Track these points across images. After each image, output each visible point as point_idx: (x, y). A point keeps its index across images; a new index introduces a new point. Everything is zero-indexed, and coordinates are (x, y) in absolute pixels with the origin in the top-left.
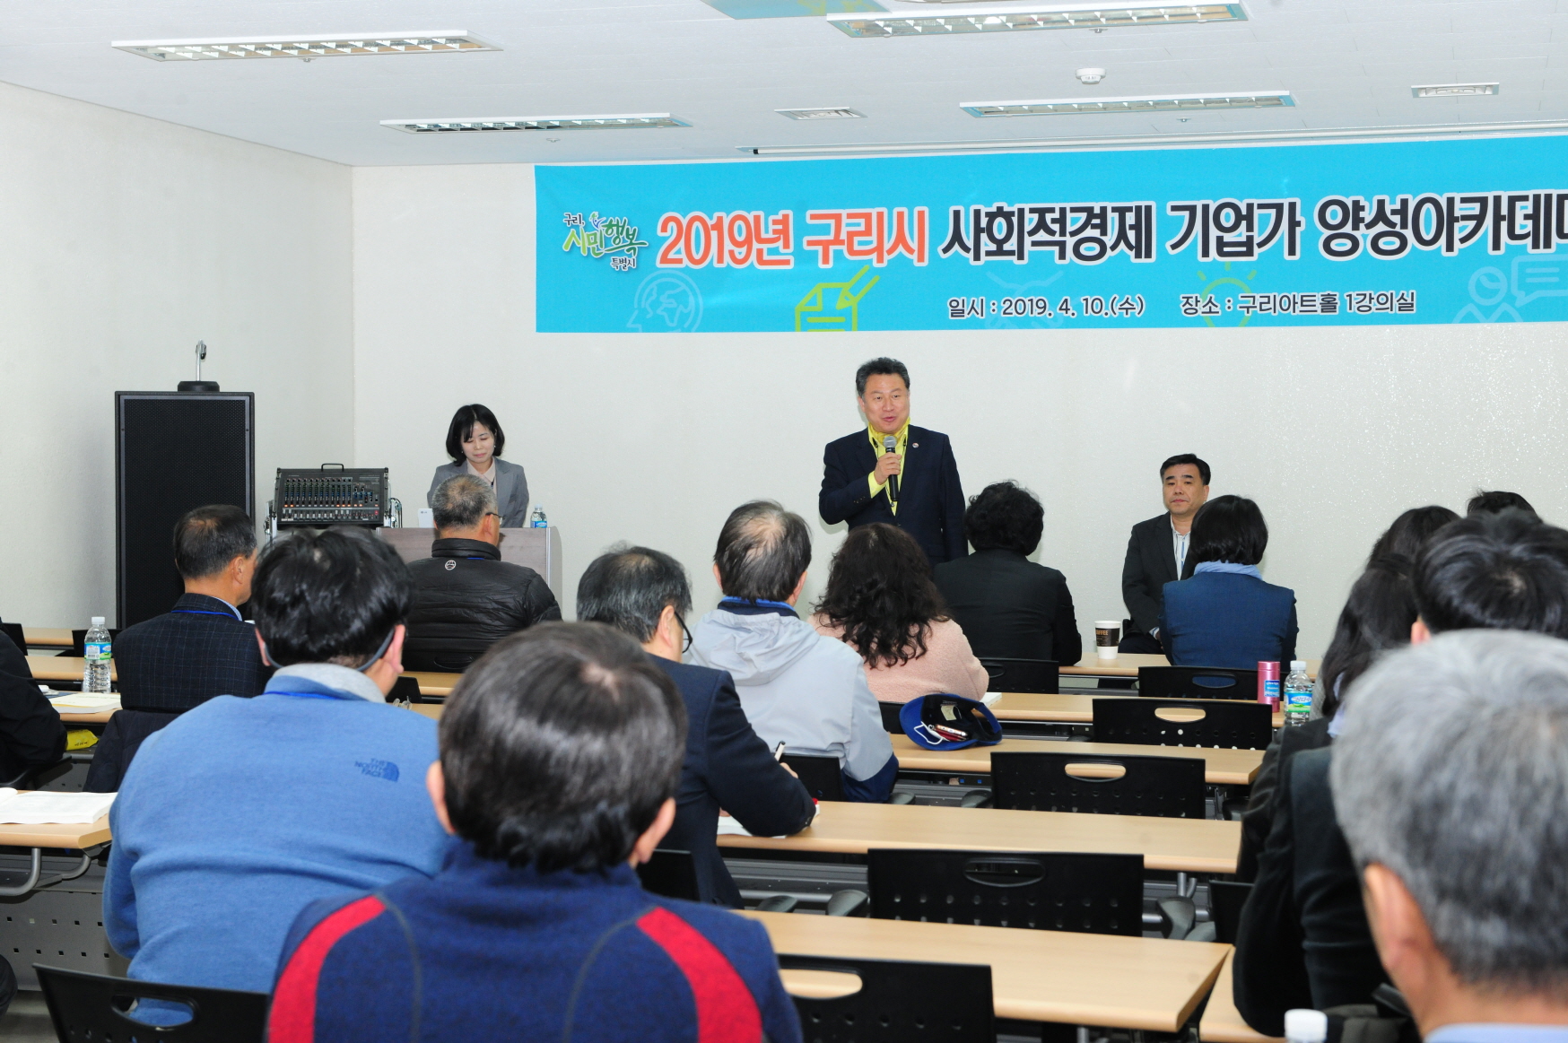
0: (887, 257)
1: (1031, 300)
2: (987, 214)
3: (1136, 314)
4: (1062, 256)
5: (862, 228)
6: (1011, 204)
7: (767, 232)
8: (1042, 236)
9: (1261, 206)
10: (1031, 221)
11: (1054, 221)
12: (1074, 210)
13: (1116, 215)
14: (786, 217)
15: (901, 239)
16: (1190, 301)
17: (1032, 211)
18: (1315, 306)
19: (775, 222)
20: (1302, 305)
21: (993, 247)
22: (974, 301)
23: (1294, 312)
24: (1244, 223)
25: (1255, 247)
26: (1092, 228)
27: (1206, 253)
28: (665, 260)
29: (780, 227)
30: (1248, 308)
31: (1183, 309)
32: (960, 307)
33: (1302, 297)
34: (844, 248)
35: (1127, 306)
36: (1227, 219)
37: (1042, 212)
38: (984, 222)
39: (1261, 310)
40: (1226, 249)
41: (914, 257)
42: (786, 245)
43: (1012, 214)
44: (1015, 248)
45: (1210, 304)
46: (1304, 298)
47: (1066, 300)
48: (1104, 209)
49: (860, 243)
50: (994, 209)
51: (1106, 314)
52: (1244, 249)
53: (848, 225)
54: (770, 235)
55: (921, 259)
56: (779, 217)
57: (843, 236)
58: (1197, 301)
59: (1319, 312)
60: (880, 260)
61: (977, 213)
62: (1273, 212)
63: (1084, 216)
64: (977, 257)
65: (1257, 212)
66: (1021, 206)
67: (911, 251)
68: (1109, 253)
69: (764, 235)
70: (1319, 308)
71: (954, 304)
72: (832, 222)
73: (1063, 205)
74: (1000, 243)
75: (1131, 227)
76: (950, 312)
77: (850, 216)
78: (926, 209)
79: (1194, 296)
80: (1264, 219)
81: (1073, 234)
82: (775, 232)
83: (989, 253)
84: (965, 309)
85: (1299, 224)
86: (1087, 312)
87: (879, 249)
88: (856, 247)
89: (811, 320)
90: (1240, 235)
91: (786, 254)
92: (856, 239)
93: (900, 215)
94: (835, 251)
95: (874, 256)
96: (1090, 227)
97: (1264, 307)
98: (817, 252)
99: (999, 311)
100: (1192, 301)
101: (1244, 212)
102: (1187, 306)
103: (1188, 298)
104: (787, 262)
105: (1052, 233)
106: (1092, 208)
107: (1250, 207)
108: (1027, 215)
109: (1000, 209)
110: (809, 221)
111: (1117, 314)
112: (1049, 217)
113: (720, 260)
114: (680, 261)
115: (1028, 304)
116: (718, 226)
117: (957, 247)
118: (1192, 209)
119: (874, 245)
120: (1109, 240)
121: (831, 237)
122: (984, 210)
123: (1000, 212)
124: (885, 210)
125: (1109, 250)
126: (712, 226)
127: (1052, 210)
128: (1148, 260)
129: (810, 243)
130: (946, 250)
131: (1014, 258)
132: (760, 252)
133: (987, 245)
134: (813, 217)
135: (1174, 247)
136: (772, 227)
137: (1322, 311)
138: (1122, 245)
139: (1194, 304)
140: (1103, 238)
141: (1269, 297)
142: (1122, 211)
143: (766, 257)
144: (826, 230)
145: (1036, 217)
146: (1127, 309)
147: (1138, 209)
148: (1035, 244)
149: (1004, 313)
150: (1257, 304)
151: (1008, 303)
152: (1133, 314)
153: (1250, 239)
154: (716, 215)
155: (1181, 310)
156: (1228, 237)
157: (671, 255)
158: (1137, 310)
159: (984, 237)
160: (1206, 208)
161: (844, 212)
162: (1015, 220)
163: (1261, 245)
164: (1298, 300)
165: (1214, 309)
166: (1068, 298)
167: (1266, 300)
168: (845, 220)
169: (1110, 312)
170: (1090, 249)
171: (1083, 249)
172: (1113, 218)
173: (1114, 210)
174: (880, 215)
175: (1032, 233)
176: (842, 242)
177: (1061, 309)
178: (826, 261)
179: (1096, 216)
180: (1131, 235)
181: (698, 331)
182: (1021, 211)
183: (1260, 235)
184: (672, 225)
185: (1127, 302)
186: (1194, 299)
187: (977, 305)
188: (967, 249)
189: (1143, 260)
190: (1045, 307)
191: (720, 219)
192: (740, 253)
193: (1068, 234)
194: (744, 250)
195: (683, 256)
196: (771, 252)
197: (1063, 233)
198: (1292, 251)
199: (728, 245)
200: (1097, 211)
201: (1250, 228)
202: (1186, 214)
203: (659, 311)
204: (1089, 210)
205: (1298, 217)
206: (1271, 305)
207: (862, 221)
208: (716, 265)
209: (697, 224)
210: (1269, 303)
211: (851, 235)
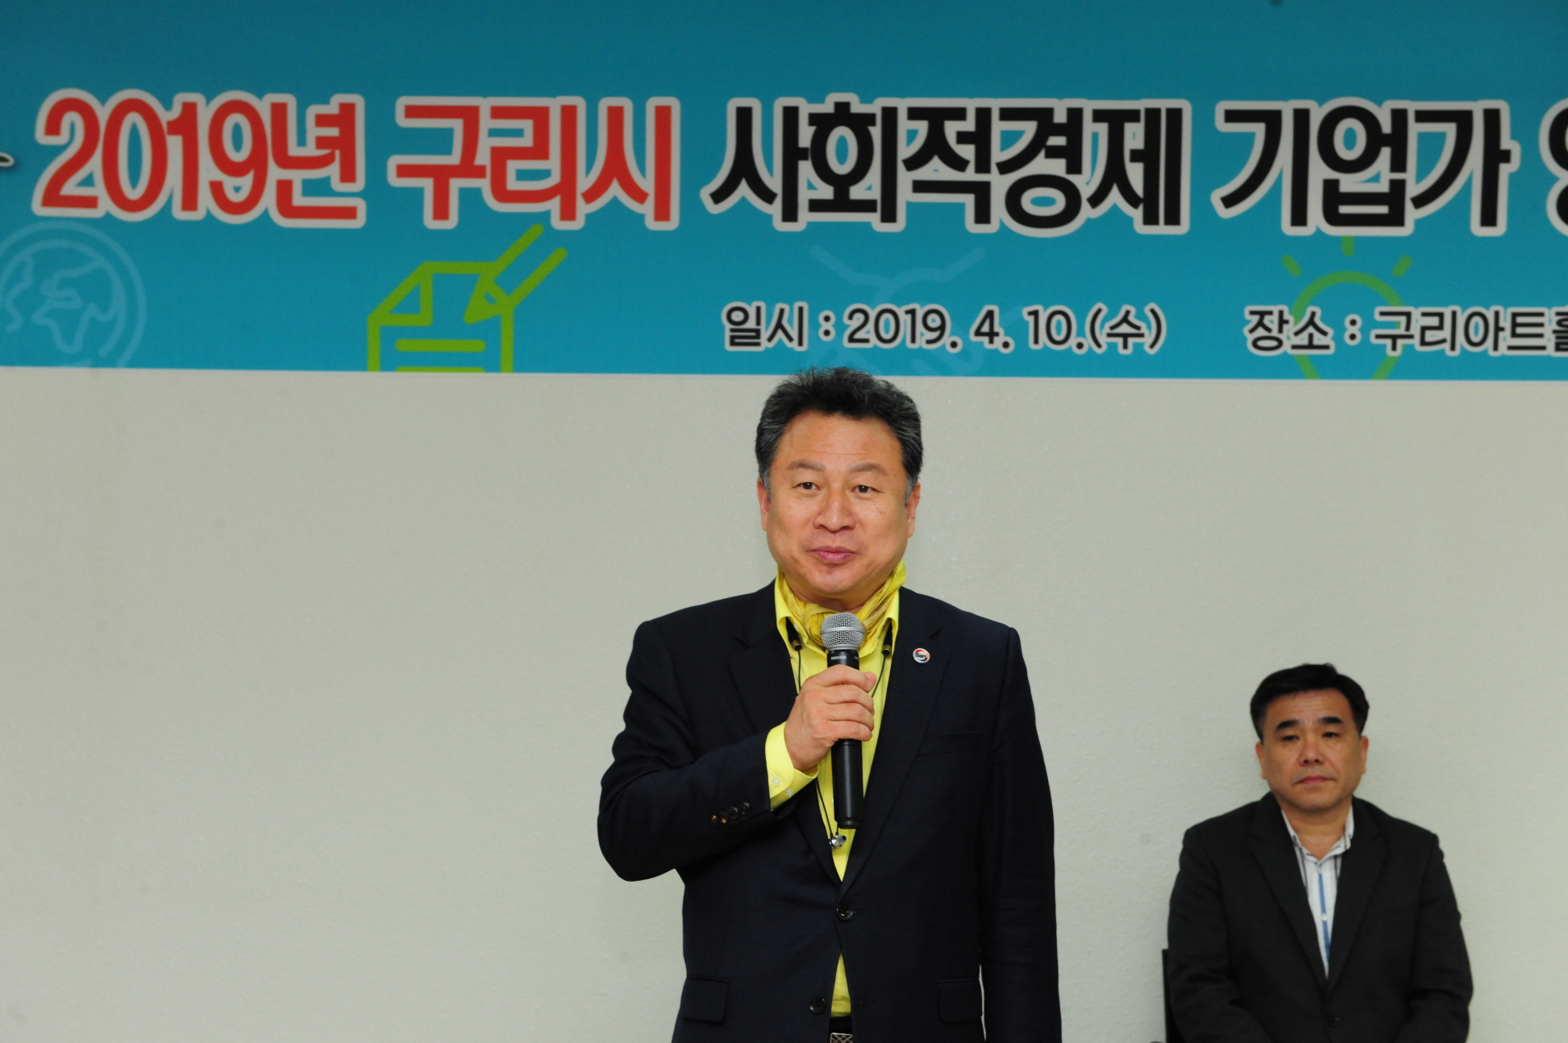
0: (583, 208)
1: (912, 312)
2: (814, 119)
3: (1147, 348)
4: (983, 216)
5: (527, 141)
6: (866, 99)
7: (302, 142)
8: (937, 170)
9: (1423, 116)
10: (912, 136)
11: (963, 138)
12: (1007, 114)
13: (1103, 128)
14: (348, 110)
15: (615, 168)
16: (1267, 320)
17: (915, 114)
18: (1540, 336)
19: (322, 121)
20: (1514, 335)
21: (826, 192)
22: (782, 311)
23: (1496, 348)
24: (1385, 153)
25: (1409, 206)
26: (1048, 156)
27: (1299, 216)
28: (53, 197)
29: (333, 132)
30: (1394, 338)
31: (1251, 337)
32: (751, 324)
33: (1515, 315)
34: (484, 184)
35: (1125, 329)
36: (1350, 141)
37: (936, 118)
38: (806, 135)
39: (1423, 343)
40: (1344, 209)
41: (648, 209)
42: (348, 175)
43: (870, 119)
44: (875, 194)
45: (1311, 329)
46: (1520, 320)
47: (990, 314)
48: (1075, 115)
49: (522, 175)
50: (827, 107)
51: (1080, 346)
52: (1383, 210)
53: (493, 133)
54: (311, 150)
55: (662, 213)
56: (332, 108)
57: (483, 158)
58: (1282, 322)
59: (1551, 350)
60: (568, 213)
61: (791, 114)
62: (1450, 130)
63: (1029, 128)
64: (790, 214)
65: (1414, 129)
66: (890, 102)
67: (639, 196)
68: (1086, 212)
69: (294, 150)
70: (1549, 340)
71: (738, 316)
72: (457, 125)
73: (984, 103)
74: (842, 184)
75: (1136, 156)
76: (728, 335)
77: (498, 113)
78: (674, 103)
79: (1276, 309)
80: (1431, 144)
81: (1005, 167)
82: (321, 142)
83: (816, 206)
84: (762, 327)
85: (1506, 156)
86: (1036, 341)
87: (566, 190)
88: (512, 184)
89: (404, 345)
90: (1376, 179)
91: (350, 193)
92: (513, 166)
93: (616, 114)
94: (463, 192)
95: (554, 205)
96: (1042, 153)
97: (1430, 336)
98: (420, 191)
99: (840, 334)
100: (1272, 321)
101: (1386, 127)
102: (1261, 332)
103: (1262, 314)
104: (350, 213)
105: (959, 164)
106: (1049, 112)
107: (1399, 117)
108: (904, 124)
109: (842, 107)
110: (402, 121)
111: (1104, 347)
112: (951, 128)
113: (190, 202)
114: (91, 202)
115: (905, 320)
116: (186, 125)
117: (744, 190)
118: (1272, 120)
119: (555, 179)
120: (1087, 182)
121: (454, 158)
122: (806, 109)
123: (842, 115)
124: (579, 102)
125: (1085, 205)
126: (170, 124)
127: (959, 114)
128: (1172, 230)
129: (404, 171)
130: (719, 196)
131: (873, 219)
132: (284, 188)
133: (811, 185)
134: (412, 112)
135: (1230, 201)
136: (313, 132)
137: (1558, 348)
138: (1115, 196)
139: (1274, 327)
140: (1073, 178)
141: (1441, 316)
142: (1116, 121)
143: (299, 200)
144: (441, 141)
145: (922, 127)
146: (1125, 336)
147: (1153, 115)
148: (920, 187)
149: (851, 339)
150: (1415, 330)
151: (859, 319)
152: (1138, 347)
153: (1398, 187)
154: (180, 99)
155: (1245, 339)
156: (1350, 183)
157: (70, 188)
158: (1149, 339)
159: (806, 169)
160: (1302, 117)
161: (485, 104)
162: (876, 132)
163: (1420, 201)
164: (1505, 322)
165: (1318, 339)
166: (996, 309)
167: (1435, 321)
168: (486, 122)
169: (1088, 342)
170: (1045, 201)
171: (1029, 201)
172: (1095, 136)
173: (1099, 116)
174: (569, 113)
175: (913, 163)
176: (479, 172)
177: (978, 333)
178: (441, 212)
179: (1059, 130)
180: (1135, 173)
181: (135, 363)
182: (890, 114)
183: (1420, 176)
184: (72, 120)
185: (1125, 320)
186: (1275, 317)
187: (790, 322)
188: (767, 196)
189: (1162, 229)
190: (942, 328)
191: (190, 110)
192: (237, 189)
193: (994, 168)
194: (246, 182)
195: (99, 190)
196: (310, 188)
197: (983, 165)
198: (1489, 218)
199: (208, 170)
200: (1060, 117)
201: (1398, 164)
202: (1259, 130)
203: (38, 318)
204: (1043, 117)
205: (1506, 142)
206: (1446, 334)
207: (527, 125)
208: (179, 213)
209: (133, 118)
210: (1440, 327)
211: (501, 156)
